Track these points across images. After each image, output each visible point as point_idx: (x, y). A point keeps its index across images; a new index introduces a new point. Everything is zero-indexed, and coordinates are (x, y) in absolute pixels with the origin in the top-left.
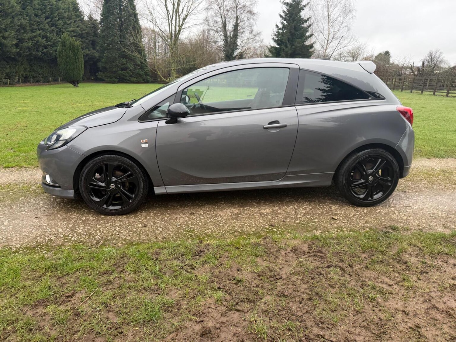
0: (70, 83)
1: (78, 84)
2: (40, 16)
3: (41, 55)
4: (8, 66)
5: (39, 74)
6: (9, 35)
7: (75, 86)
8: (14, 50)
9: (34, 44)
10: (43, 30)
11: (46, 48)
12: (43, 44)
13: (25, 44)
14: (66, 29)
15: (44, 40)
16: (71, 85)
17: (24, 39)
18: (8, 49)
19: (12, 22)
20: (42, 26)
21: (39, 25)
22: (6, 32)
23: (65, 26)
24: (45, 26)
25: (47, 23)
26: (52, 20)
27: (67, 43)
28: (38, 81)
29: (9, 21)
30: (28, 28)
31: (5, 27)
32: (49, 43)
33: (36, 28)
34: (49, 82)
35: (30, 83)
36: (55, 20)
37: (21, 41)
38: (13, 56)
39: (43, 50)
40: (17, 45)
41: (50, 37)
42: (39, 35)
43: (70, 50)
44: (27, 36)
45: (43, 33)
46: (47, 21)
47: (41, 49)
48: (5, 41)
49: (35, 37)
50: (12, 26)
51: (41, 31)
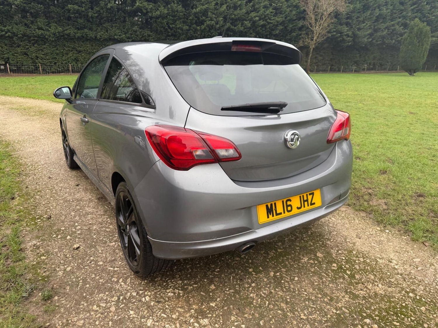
0: (406, 71)
1: (415, 72)
2: (406, 3)
3: (394, 44)
4: (358, 55)
5: (388, 62)
6: (365, 26)
7: (410, 74)
8: (366, 40)
9: (389, 33)
10: (404, 17)
11: (401, 36)
12: (399, 33)
13: (379, 34)
14: (432, 13)
15: (402, 27)
16: (407, 74)
17: (380, 29)
18: (360, 40)
19: (371, 14)
20: (404, 13)
21: (402, 13)
22: (364, 23)
23: (433, 10)
24: (407, 13)
25: (413, 10)
26: (418, 6)
27: (416, 29)
28: (385, 69)
29: (369, 13)
30: (388, 18)
31: (364, 19)
32: (406, 30)
33: (396, 16)
34: (396, 70)
35: (376, 71)
36: (422, 6)
37: (376, 31)
38: (364, 46)
39: (398, 38)
40: (371, 35)
41: (409, 24)
42: (398, 23)
43: (416, 36)
44: (383, 26)
45: (403, 21)
46: (412, 8)
47: (395, 37)
48: (358, 32)
49: (393, 25)
50: (371, 18)
51: (400, 20)
